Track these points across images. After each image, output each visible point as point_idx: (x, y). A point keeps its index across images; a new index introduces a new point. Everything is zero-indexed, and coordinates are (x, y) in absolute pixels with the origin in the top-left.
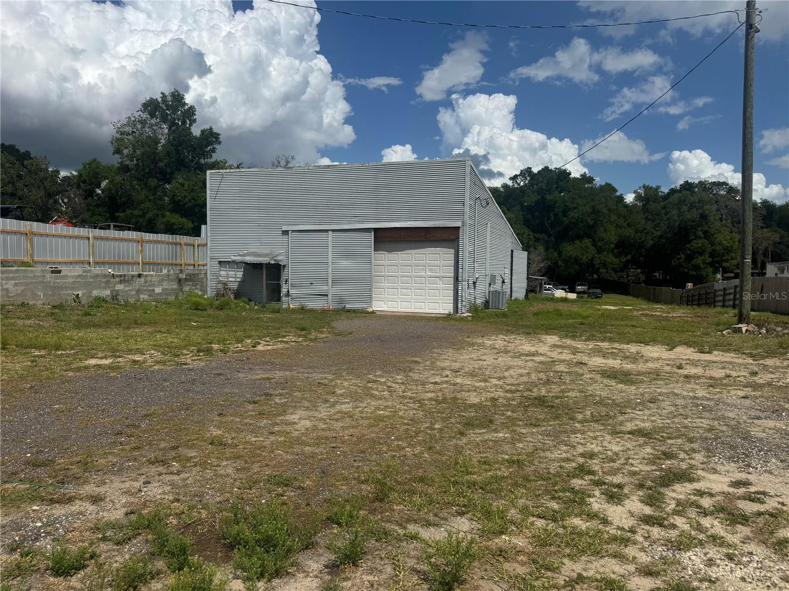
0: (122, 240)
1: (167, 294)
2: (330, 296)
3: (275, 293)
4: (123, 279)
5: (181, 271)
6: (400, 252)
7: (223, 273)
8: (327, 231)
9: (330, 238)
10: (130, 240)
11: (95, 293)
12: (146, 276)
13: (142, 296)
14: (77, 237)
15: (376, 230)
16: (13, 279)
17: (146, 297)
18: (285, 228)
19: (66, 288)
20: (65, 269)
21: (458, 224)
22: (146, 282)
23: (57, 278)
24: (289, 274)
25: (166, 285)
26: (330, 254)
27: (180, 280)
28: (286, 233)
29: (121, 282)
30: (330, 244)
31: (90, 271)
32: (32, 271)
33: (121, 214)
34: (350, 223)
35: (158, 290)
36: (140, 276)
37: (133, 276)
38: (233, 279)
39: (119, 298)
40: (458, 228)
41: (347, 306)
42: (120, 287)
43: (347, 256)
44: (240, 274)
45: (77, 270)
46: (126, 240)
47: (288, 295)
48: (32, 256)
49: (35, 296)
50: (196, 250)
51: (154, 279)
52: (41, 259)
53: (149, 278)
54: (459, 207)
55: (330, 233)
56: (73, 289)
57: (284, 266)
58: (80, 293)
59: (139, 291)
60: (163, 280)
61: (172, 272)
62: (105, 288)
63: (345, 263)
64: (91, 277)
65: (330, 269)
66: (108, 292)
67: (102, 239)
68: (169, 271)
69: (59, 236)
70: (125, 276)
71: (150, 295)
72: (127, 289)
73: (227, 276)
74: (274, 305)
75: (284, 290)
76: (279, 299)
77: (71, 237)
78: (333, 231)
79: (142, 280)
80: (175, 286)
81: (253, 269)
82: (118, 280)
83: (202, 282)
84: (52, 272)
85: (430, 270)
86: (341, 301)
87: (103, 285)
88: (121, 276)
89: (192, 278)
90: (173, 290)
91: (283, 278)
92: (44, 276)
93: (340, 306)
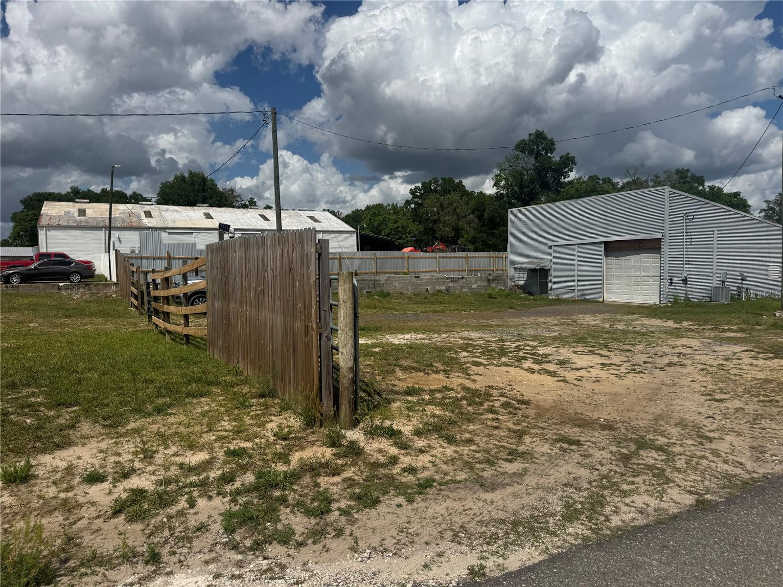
0: (455, 257)
1: (480, 289)
2: (576, 290)
3: (544, 288)
4: (453, 280)
5: (490, 274)
6: (623, 258)
7: (516, 275)
8: (574, 245)
9: (576, 249)
10: (460, 257)
11: (437, 288)
12: (467, 278)
13: (464, 290)
14: (430, 258)
15: (606, 243)
16: (398, 281)
17: (467, 290)
18: (550, 244)
19: (423, 285)
20: (422, 276)
21: (659, 236)
22: (466, 281)
23: (417, 280)
24: (552, 275)
25: (479, 283)
26: (576, 261)
27: (489, 280)
28: (550, 247)
29: (451, 282)
30: (576, 253)
31: (434, 276)
32: (406, 277)
33: (496, 231)
34: (589, 238)
35: (474, 286)
36: (462, 278)
37: (458, 278)
38: (522, 279)
39: (451, 290)
40: (660, 240)
41: (587, 297)
42: (451, 284)
43: (587, 261)
44: (526, 275)
45: (428, 276)
46: (458, 257)
47: (551, 289)
48: (408, 269)
49: (407, 289)
50: (504, 260)
51: (471, 279)
52: (412, 271)
53: (469, 279)
54: (661, 223)
55: (577, 246)
56: (425, 285)
57: (550, 270)
58: (429, 288)
59: (462, 287)
60: (477, 280)
61: (483, 275)
62: (442, 285)
63: (586, 267)
64: (435, 279)
65: (576, 271)
66: (444, 287)
67: (444, 258)
68: (481, 275)
69: (422, 258)
70: (454, 278)
71: (469, 289)
72: (455, 285)
73: (519, 277)
74: (544, 296)
75: (549, 286)
76: (547, 292)
77: (427, 258)
78: (578, 244)
79: (464, 280)
80: (486, 284)
81: (532, 272)
82: (450, 280)
83: (505, 281)
84: (415, 277)
85: (643, 271)
86: (583, 294)
87: (441, 283)
88: (451, 278)
89: (497, 279)
90: (484, 286)
91: (549, 278)
92: (411, 279)
93: (582, 297)
